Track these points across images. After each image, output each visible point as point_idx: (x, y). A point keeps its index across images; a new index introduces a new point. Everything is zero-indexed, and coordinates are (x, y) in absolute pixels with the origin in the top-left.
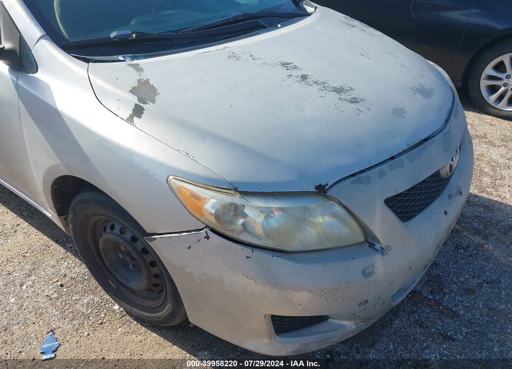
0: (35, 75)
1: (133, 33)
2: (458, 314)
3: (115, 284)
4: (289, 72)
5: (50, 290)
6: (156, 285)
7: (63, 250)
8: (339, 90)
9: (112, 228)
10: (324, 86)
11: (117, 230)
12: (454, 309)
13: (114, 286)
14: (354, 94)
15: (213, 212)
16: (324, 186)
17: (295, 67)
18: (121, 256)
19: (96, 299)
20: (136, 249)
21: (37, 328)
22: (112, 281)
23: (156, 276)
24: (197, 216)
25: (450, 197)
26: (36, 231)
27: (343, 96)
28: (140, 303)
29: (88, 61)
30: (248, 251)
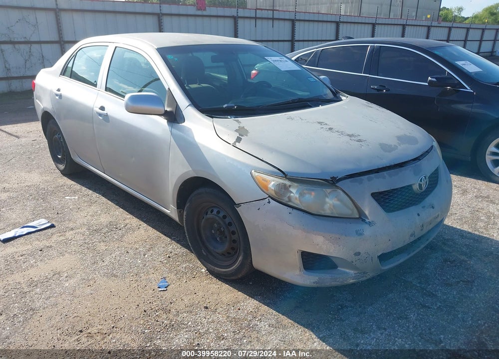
0: (183, 124)
1: (235, 106)
2: (436, 295)
3: (206, 253)
4: (322, 126)
5: (162, 259)
6: (233, 249)
7: (169, 240)
8: (350, 136)
9: (212, 211)
10: (342, 133)
11: (215, 212)
12: (434, 293)
13: (205, 254)
14: (359, 138)
15: (273, 188)
16: (336, 178)
17: (326, 124)
18: (213, 232)
19: (191, 265)
20: (225, 223)
21: (155, 275)
22: (204, 251)
23: (234, 241)
24: (265, 190)
25: (423, 207)
26: (152, 229)
27: (353, 138)
28: (219, 264)
29: (212, 117)
30: (290, 210)
